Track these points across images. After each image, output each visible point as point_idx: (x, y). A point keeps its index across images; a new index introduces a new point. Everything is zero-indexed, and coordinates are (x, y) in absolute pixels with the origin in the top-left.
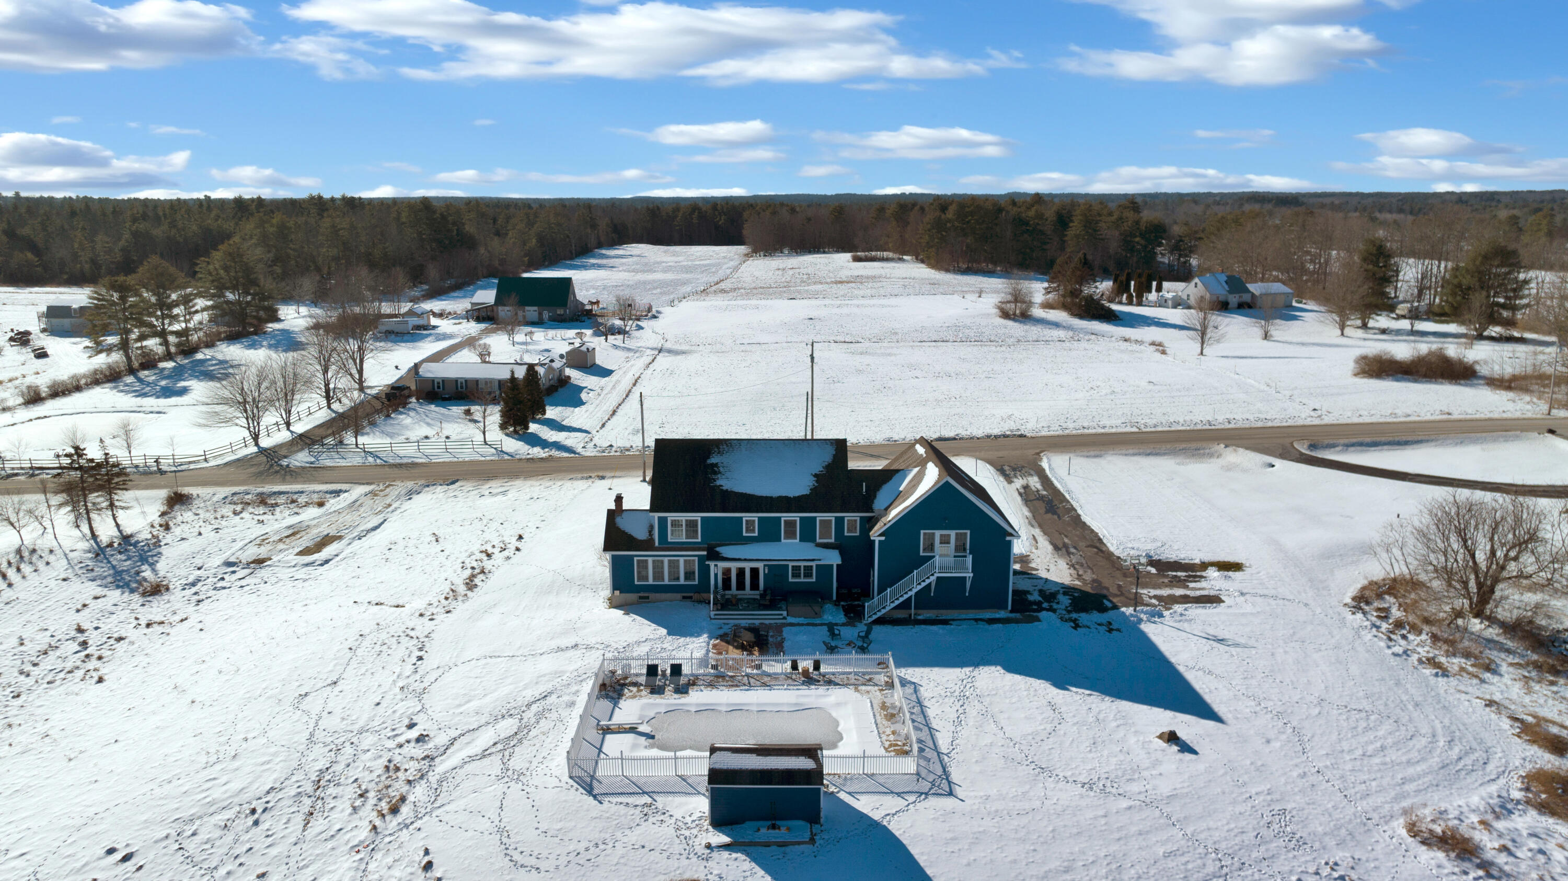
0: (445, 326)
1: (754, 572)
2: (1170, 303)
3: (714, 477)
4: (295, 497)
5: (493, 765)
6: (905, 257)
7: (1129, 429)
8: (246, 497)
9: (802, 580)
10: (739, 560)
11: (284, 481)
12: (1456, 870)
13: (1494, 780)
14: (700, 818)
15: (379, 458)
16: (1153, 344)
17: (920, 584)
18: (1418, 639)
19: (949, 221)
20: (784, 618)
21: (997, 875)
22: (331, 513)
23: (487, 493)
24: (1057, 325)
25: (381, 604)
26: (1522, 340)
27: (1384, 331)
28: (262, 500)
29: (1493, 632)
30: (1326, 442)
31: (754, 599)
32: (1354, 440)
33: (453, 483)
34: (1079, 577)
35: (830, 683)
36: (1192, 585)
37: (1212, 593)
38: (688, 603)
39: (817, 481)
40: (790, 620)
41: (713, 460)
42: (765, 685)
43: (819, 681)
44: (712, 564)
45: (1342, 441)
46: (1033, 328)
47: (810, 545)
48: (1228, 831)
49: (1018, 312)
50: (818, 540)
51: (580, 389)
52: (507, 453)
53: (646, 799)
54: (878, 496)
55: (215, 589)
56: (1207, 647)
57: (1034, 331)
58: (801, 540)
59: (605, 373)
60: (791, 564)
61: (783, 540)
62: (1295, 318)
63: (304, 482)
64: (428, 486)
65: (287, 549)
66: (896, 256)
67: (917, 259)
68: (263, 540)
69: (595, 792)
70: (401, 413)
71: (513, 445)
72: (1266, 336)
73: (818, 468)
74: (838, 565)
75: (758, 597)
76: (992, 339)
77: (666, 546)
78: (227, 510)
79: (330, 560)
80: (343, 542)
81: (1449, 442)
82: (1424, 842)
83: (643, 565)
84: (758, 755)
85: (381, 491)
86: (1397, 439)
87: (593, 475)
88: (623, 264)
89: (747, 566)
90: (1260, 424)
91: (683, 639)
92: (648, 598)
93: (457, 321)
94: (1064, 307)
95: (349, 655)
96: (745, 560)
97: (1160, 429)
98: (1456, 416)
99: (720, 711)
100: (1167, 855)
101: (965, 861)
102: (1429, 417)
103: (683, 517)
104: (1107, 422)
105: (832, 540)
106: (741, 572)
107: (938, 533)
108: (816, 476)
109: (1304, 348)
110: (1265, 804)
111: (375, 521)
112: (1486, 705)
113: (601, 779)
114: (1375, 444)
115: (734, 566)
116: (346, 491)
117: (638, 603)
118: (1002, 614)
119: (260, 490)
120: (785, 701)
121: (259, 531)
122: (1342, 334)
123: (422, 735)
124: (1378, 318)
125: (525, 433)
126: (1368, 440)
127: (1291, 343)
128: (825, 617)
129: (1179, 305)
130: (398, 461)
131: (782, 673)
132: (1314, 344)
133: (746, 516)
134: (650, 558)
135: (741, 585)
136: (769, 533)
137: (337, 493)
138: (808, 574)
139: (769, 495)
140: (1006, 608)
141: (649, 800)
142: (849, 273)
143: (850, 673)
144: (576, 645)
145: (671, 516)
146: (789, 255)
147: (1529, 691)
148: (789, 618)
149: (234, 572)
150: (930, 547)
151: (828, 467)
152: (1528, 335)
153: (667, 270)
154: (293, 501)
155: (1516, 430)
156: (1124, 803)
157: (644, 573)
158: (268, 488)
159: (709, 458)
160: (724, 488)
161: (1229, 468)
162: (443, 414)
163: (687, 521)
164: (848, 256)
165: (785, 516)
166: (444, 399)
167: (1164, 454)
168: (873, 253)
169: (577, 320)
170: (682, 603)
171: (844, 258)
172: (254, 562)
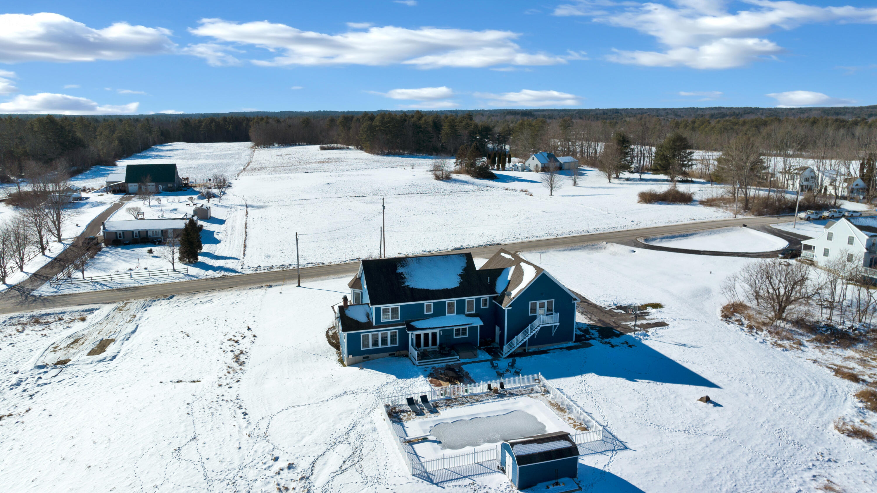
0: (93, 197)
1: (434, 335)
2: (520, 168)
3: (403, 281)
4: (60, 316)
5: (353, 475)
6: (350, 147)
7: (549, 237)
8: (21, 319)
9: (461, 337)
10: (426, 329)
11: (45, 306)
12: (872, 447)
13: (846, 399)
14: (508, 487)
15: (104, 285)
16: (522, 191)
17: (532, 332)
18: (763, 333)
19: (377, 126)
20: (458, 360)
21: (682, 489)
22: (94, 325)
23: (198, 302)
24: (466, 182)
25: (181, 381)
26: (692, 182)
27: (628, 180)
28: (36, 320)
29: (789, 326)
30: (651, 237)
31: (436, 351)
32: (664, 236)
33: (172, 297)
34: (591, 319)
35: (512, 395)
36: (647, 317)
37: (660, 321)
38: (392, 358)
39: (461, 278)
40: (462, 361)
41: (400, 270)
42: (477, 401)
43: (506, 395)
44: (410, 333)
45: (658, 237)
46: (455, 184)
47: (463, 316)
48: (766, 444)
49: (444, 176)
50: (466, 313)
51: (212, 233)
52: (192, 276)
53: (467, 481)
54: (497, 285)
55: (38, 385)
56: (682, 350)
57: (457, 186)
58: (457, 314)
59: (222, 222)
60: (455, 328)
61: (447, 315)
62: (583, 174)
63: (62, 306)
64: (155, 301)
65: (79, 352)
66: (345, 146)
67: (357, 148)
68: (55, 348)
69: (435, 482)
70: (100, 255)
71: (193, 271)
72: (575, 184)
73: (460, 271)
74: (480, 326)
75: (437, 350)
76: (437, 191)
77: (380, 325)
78: (11, 330)
79: (116, 356)
80: (117, 343)
81: (705, 233)
82: (849, 436)
83: (366, 337)
84: (538, 443)
85: (123, 307)
86: (682, 234)
87: (264, 285)
88: (176, 155)
89: (430, 332)
90: (612, 231)
91: (409, 380)
92: (368, 357)
93: (100, 194)
94: (468, 172)
95: (190, 418)
96: (430, 328)
97: (564, 236)
98: (698, 221)
99: (465, 420)
100: (750, 462)
101: (662, 484)
102: (686, 222)
103: (390, 306)
104: (538, 234)
105: (474, 312)
106: (426, 335)
107: (538, 302)
108: (460, 275)
109: (596, 190)
110: (770, 427)
111: (131, 327)
112: (814, 363)
113: (432, 473)
114: (673, 237)
115: (422, 333)
116: (97, 309)
117: (363, 361)
118: (570, 344)
119: (30, 314)
120: (497, 409)
121: (46, 343)
122: (610, 182)
123: (290, 464)
124: (624, 173)
125: (196, 262)
126: (670, 235)
127: (588, 187)
128: (480, 357)
129: (525, 170)
130: (119, 286)
131: (482, 393)
132: (600, 187)
133: (426, 303)
134: (370, 334)
135: (426, 344)
136: (439, 311)
137: (91, 311)
138: (464, 333)
139: (437, 289)
140: (572, 340)
141: (471, 481)
142: (323, 157)
143: (519, 387)
144: (345, 392)
145: (383, 307)
146: (279, 147)
147: (824, 354)
148: (461, 360)
149: (46, 372)
150: (534, 310)
151: (465, 270)
152: (694, 179)
153: (207, 157)
154: (60, 319)
155: (730, 226)
156: (711, 439)
157: (366, 343)
158: (36, 312)
159: (397, 270)
160: (411, 287)
161: (614, 254)
162: (130, 254)
163: (392, 309)
164: (317, 147)
165: (448, 301)
166: (126, 244)
167: (578, 249)
168: (332, 145)
169: (181, 190)
170: (390, 358)
171: (316, 148)
172: (58, 363)
